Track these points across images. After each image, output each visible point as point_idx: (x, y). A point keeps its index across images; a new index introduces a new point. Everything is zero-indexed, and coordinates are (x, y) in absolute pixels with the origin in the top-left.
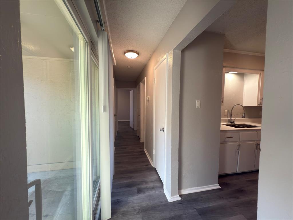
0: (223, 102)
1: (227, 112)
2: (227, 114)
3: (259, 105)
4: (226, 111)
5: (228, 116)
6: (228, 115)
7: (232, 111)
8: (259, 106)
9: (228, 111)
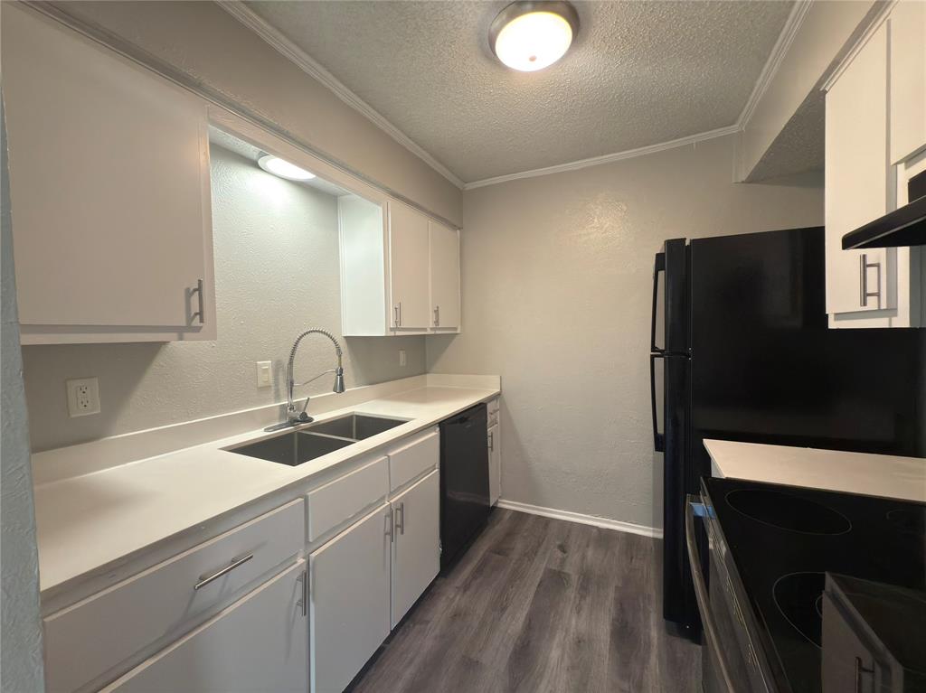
0: (201, 313)
1: (270, 371)
2: (271, 380)
3: (392, 329)
4: (267, 364)
5: (277, 391)
6: (277, 384)
7: (291, 363)
8: (392, 334)
9: (277, 367)
